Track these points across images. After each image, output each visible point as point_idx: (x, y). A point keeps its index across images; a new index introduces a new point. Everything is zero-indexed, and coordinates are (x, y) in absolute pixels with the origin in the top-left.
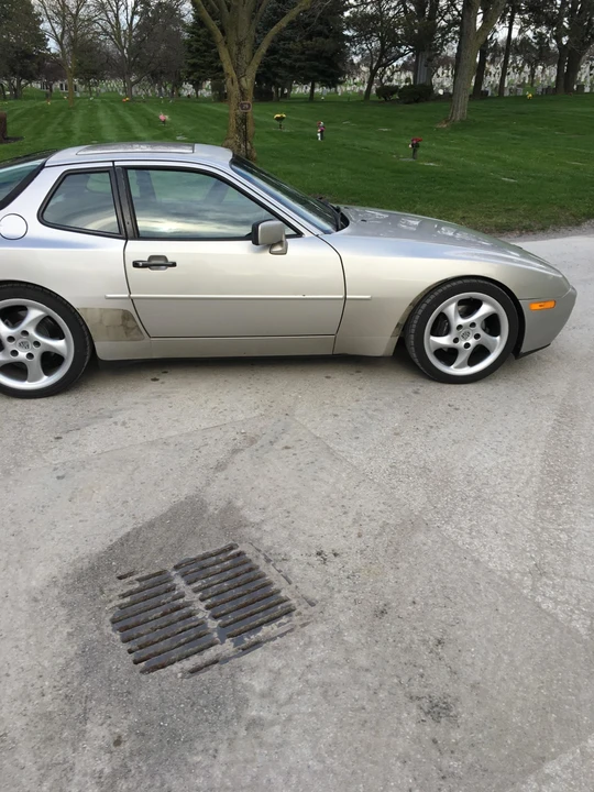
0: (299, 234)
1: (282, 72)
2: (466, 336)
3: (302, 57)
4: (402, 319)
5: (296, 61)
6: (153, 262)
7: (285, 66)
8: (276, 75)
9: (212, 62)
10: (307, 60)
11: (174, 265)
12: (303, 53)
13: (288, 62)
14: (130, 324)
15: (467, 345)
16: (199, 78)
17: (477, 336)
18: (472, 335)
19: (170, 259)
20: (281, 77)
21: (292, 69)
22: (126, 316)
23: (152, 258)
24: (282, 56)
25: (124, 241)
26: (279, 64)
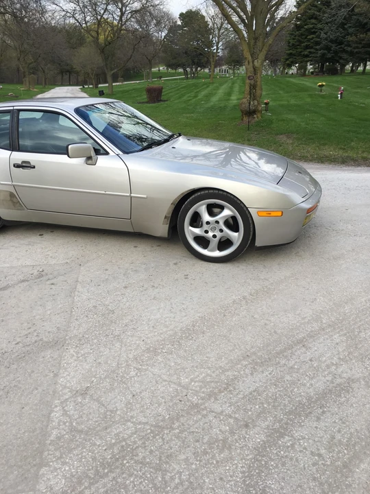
0: (107, 153)
1: (345, 56)
2: (213, 229)
3: (360, 46)
4: (168, 213)
5: (354, 48)
6: (24, 165)
7: (346, 52)
8: (341, 58)
9: (301, 52)
10: (363, 47)
11: (34, 167)
12: (360, 43)
13: (349, 49)
14: (15, 200)
15: (214, 236)
16: (292, 62)
17: (221, 231)
18: (217, 230)
19: (32, 164)
20: (344, 59)
21: (351, 54)
22: (12, 195)
23: (23, 162)
24: (346, 46)
25: (10, 152)
26: (344, 51)
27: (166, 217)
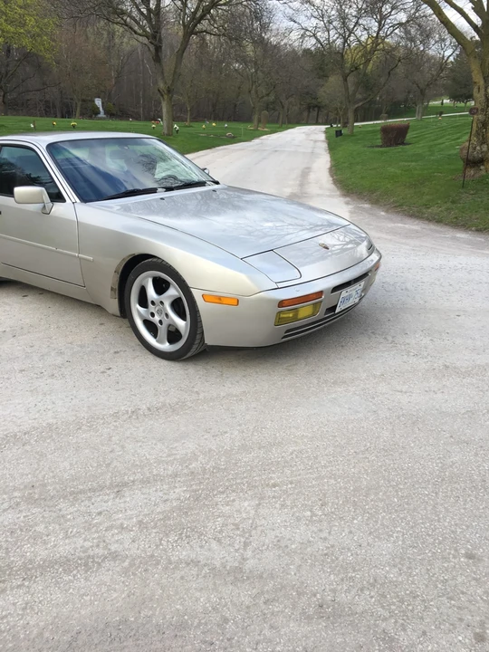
0: (65, 200)
2: (160, 313)
4: (113, 284)
11: (1, 213)
15: (161, 322)
17: (167, 316)
18: (164, 314)
27: (112, 289)
